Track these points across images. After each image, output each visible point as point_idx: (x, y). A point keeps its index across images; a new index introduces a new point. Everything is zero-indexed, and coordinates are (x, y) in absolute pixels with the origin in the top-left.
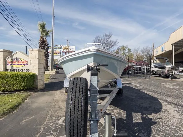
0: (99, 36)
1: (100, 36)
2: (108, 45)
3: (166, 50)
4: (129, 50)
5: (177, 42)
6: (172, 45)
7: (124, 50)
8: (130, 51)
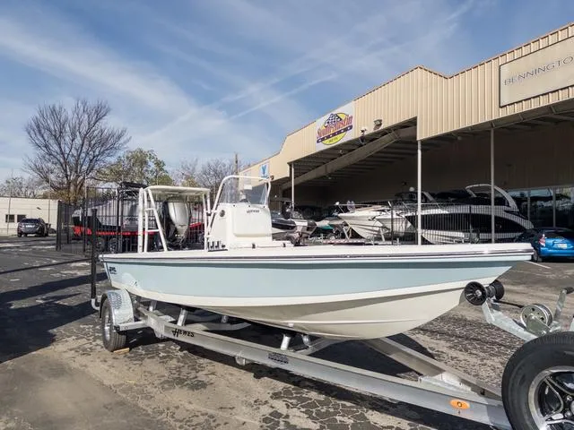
0: (57, 109)
1: (61, 108)
2: (93, 142)
3: (272, 177)
4: (159, 164)
5: (304, 158)
6: (290, 164)
7: (143, 163)
8: (161, 169)
